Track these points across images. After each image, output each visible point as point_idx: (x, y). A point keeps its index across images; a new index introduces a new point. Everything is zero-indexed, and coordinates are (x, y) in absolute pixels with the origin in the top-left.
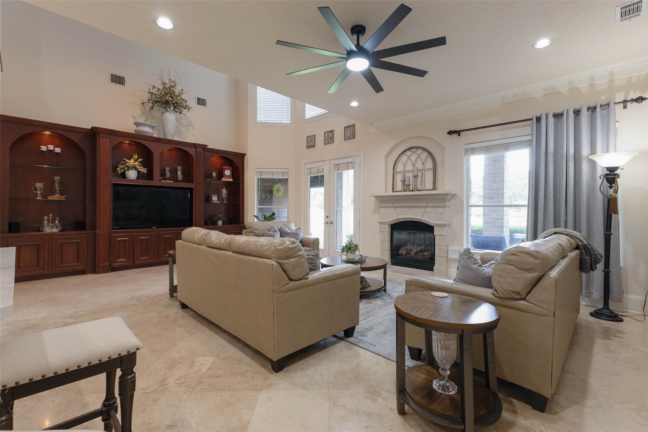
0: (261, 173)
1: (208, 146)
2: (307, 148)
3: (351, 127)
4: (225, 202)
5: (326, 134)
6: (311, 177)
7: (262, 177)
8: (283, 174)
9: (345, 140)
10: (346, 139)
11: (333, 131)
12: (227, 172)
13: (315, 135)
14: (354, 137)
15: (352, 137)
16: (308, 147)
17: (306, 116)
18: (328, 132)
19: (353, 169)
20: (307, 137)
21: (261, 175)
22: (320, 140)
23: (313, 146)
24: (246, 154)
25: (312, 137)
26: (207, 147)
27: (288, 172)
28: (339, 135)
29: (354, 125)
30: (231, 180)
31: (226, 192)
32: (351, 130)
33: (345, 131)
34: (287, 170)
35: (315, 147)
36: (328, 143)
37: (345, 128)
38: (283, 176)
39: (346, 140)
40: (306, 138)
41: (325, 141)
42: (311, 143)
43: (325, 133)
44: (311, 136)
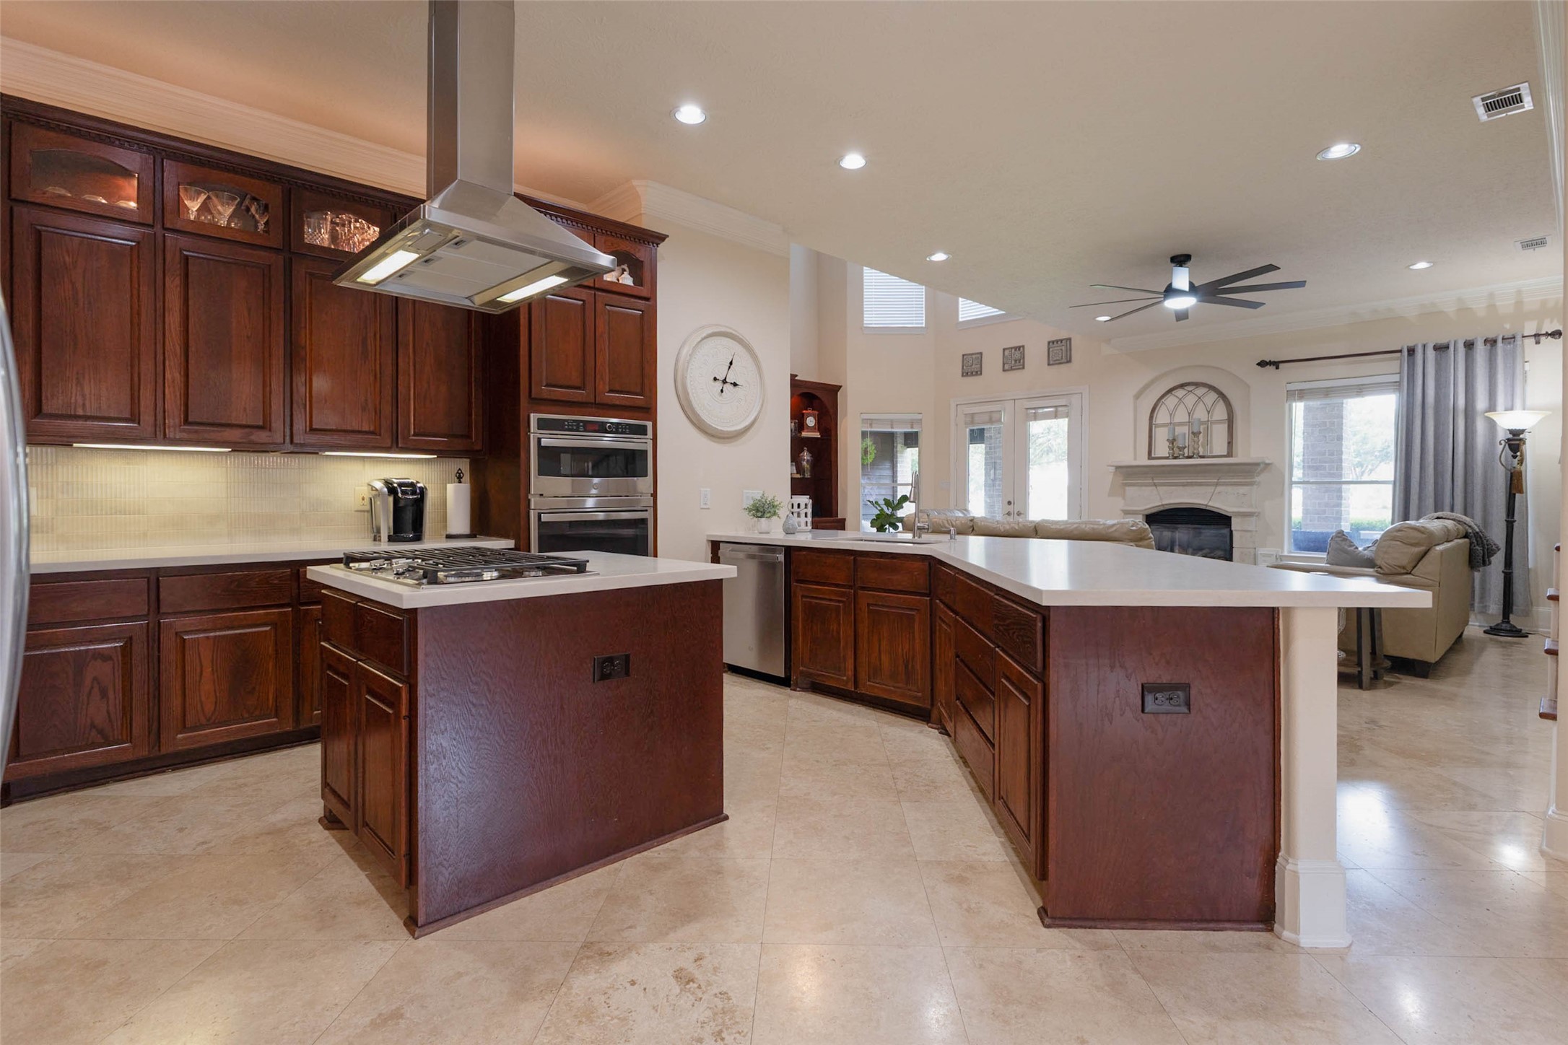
0: (871, 422)
1: (796, 376)
2: (963, 376)
3: (1061, 342)
4: (807, 475)
5: (1007, 352)
6: (972, 431)
7: (872, 430)
8: (912, 423)
9: (1049, 365)
10: (1051, 362)
11: (1023, 346)
12: (811, 421)
13: (981, 354)
14: (1069, 361)
15: (1064, 360)
16: (965, 374)
17: (960, 316)
18: (1012, 348)
19: (1067, 417)
20: (963, 355)
21: (871, 425)
22: (992, 362)
23: (978, 373)
24: (841, 387)
25: (974, 356)
26: (796, 378)
27: (921, 420)
28: (1036, 354)
29: (1070, 339)
30: (817, 435)
31: (809, 458)
32: (1063, 348)
33: (1049, 349)
34: (919, 417)
35: (981, 374)
36: (1011, 369)
37: (1049, 343)
38: (912, 428)
39: (1053, 364)
40: (961, 358)
41: (1004, 364)
42: (972, 366)
43: (1004, 350)
44: (973, 354)
